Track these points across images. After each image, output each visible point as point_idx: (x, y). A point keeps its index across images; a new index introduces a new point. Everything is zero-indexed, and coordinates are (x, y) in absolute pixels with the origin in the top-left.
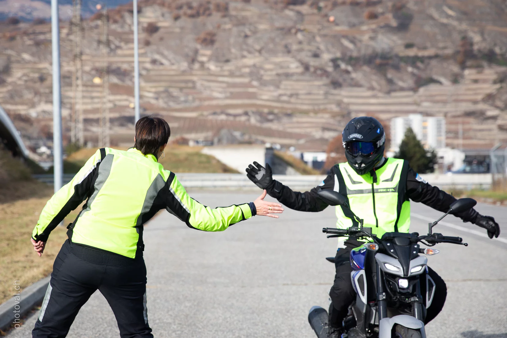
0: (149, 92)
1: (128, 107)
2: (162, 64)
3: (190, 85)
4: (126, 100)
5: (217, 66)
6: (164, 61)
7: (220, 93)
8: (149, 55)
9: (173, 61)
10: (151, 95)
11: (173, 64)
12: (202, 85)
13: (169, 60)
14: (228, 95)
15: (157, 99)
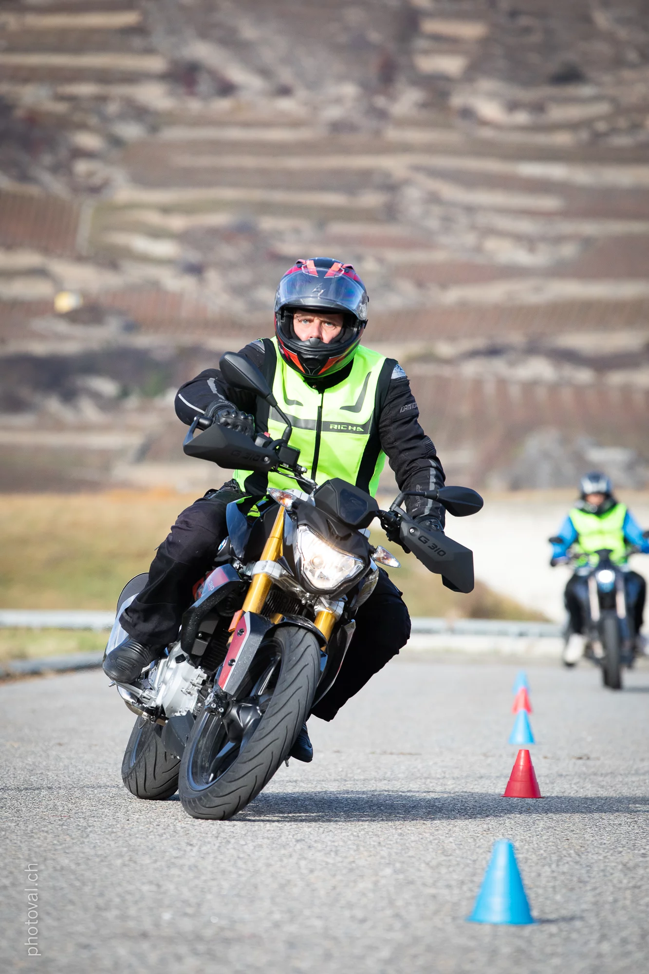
0: (156, 234)
1: (45, 308)
2: (226, 89)
3: (371, 199)
4: (40, 273)
5: (513, 106)
6: (236, 74)
7: (529, 242)
8: (159, 39)
9: (286, 76)
10: (164, 249)
11: (285, 91)
12: (434, 199)
13: (265, 72)
14: (568, 251)
15: (196, 270)
